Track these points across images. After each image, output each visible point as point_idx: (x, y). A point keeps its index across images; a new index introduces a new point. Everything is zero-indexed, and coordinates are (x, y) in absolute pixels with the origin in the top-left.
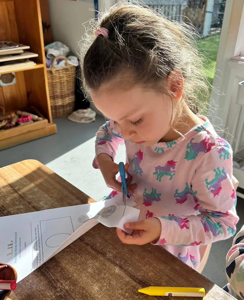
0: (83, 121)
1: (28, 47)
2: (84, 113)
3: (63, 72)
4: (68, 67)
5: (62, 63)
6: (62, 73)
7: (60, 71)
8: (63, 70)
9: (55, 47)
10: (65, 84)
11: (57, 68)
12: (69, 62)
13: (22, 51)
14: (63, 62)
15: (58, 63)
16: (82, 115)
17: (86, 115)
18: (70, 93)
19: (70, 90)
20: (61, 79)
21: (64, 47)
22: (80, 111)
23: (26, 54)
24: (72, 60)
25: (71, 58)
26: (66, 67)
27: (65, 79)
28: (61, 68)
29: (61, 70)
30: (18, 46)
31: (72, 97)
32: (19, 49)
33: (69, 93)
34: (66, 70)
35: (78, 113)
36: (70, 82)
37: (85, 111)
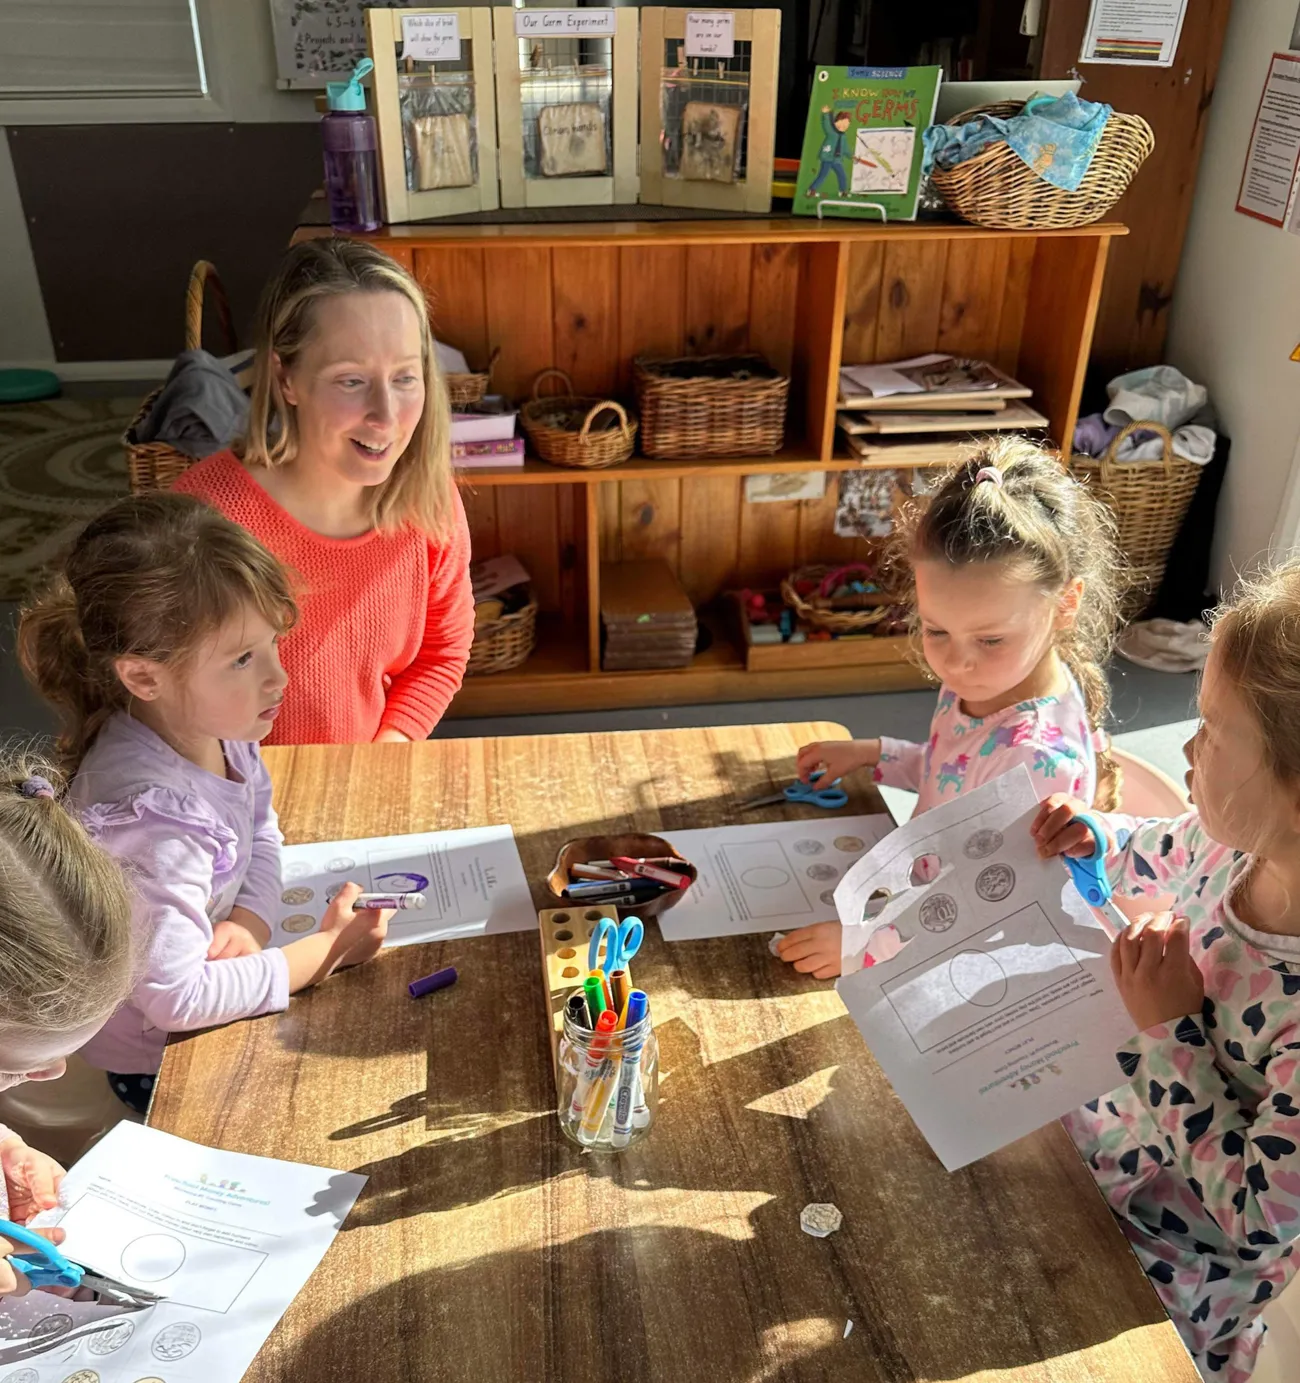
0: (1153, 662)
1: (1027, 393)
2: (1172, 634)
3: (1139, 479)
4: (1167, 463)
5: (1150, 449)
6: (1134, 483)
7: (1130, 475)
8: (1141, 471)
9: (1150, 385)
10: (1139, 519)
11: (1123, 462)
12: (1177, 448)
13: (1002, 405)
14: (1153, 445)
15: (1136, 444)
16: (1158, 640)
17: (1175, 643)
18: (1146, 555)
19: (1148, 543)
20: (1124, 503)
21: (1183, 389)
22: (1161, 623)
23: (1012, 412)
24: (1192, 443)
25: (1193, 433)
26: (1160, 464)
27: (1142, 503)
28: (1137, 467)
29: (1134, 471)
30: (994, 386)
31: (1153, 567)
32: (994, 395)
33: (1143, 552)
34: (1156, 473)
35: (1149, 629)
36: (1160, 515)
37: (1178, 626)
